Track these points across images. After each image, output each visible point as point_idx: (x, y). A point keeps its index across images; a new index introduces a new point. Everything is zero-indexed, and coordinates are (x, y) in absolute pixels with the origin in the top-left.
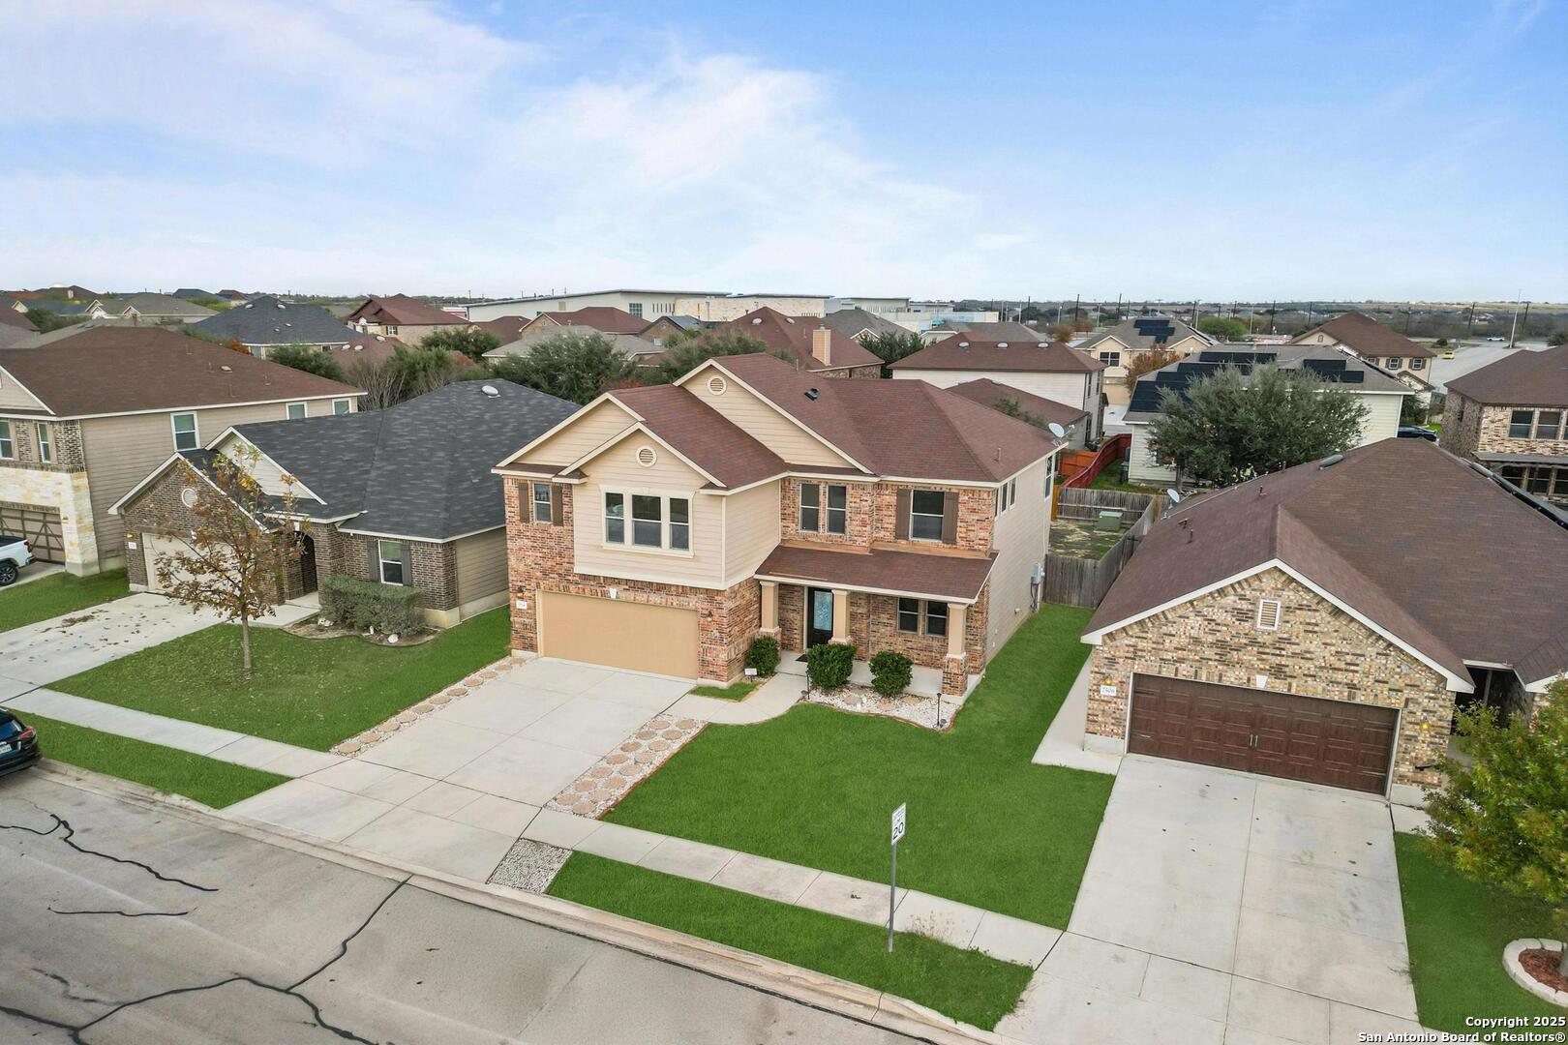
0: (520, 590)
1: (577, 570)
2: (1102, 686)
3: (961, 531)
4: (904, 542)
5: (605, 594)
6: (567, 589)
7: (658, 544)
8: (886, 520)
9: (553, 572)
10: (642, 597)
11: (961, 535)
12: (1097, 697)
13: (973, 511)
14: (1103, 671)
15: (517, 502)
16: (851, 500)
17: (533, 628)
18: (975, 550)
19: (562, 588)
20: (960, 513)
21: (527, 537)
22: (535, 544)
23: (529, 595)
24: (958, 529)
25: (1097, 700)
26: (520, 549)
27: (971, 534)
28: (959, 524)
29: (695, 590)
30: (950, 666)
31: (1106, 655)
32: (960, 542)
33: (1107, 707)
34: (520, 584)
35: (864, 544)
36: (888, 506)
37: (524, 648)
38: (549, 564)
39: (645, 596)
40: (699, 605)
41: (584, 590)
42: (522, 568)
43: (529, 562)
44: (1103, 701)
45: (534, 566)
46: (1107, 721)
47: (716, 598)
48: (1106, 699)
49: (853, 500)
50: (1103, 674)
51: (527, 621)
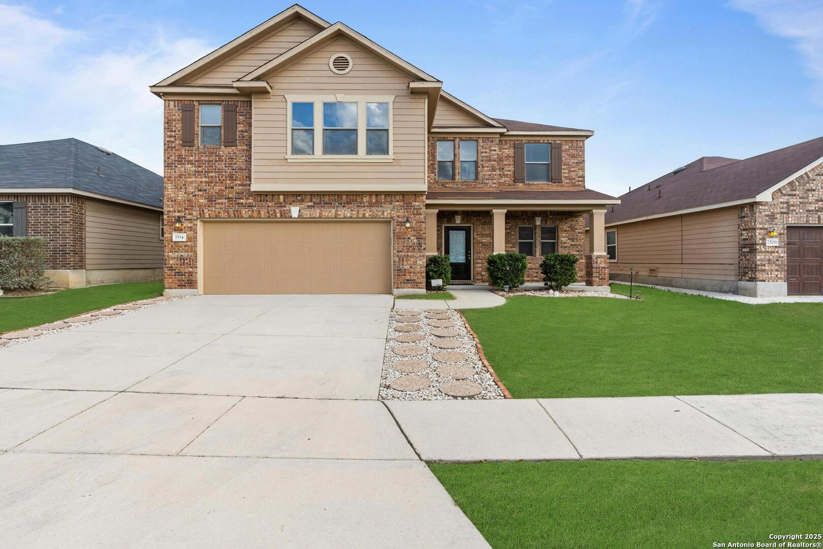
0: (179, 220)
1: (255, 187)
2: (767, 239)
3: (565, 172)
4: (521, 185)
5: (286, 215)
6: (238, 214)
7: (354, 150)
8: (506, 168)
9: (221, 197)
10: (329, 213)
11: (565, 175)
12: (763, 249)
13: (573, 156)
14: (766, 226)
15: (179, 125)
16: (483, 150)
17: (193, 263)
18: (577, 186)
19: (231, 213)
20: (563, 159)
21: (190, 162)
22: (200, 169)
23: (190, 225)
24: (563, 171)
25: (764, 252)
26: (180, 176)
27: (573, 174)
28: (563, 167)
29: (390, 195)
30: (599, 261)
31: (767, 213)
32: (565, 181)
33: (771, 257)
34: (177, 214)
35: (494, 185)
36: (508, 157)
37: (181, 286)
38: (217, 188)
39: (333, 211)
40: (394, 214)
41: (259, 212)
42: (181, 196)
43: (191, 189)
44: (768, 252)
45: (196, 193)
46: (773, 268)
47: (414, 203)
48: (770, 250)
49: (484, 150)
50: (766, 229)
51: (185, 255)
